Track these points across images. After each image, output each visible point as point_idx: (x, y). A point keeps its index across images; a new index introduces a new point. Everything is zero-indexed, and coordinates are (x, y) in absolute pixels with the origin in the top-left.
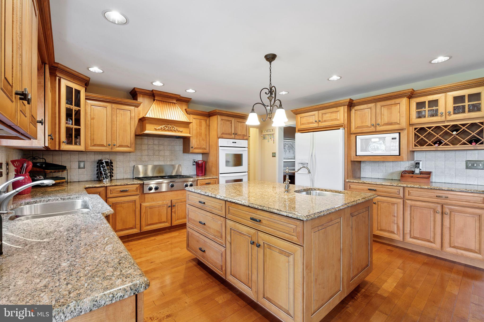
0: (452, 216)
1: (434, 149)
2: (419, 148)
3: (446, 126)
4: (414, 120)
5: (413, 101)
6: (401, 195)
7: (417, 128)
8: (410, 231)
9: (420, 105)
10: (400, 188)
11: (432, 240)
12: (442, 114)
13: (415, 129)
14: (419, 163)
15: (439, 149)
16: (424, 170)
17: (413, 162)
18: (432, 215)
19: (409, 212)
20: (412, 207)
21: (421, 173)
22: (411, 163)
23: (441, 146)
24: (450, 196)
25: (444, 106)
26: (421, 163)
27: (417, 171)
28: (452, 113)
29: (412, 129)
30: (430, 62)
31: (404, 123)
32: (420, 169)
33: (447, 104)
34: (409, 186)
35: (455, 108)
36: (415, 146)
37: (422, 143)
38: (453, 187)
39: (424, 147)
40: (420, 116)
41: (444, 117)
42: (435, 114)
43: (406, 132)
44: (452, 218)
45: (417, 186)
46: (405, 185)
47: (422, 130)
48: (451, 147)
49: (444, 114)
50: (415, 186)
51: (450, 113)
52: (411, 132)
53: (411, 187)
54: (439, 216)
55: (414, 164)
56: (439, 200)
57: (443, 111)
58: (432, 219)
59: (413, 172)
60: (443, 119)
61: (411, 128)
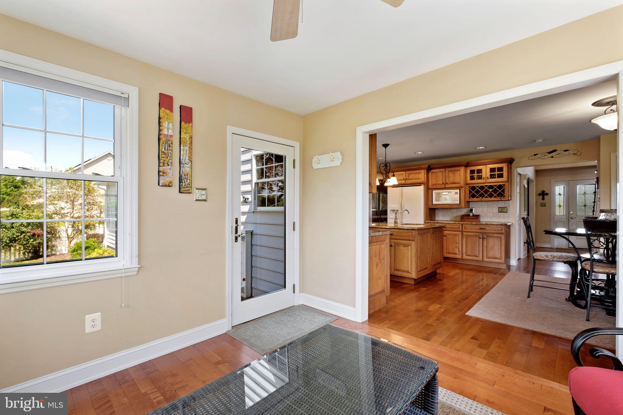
0: (488, 240)
1: (480, 200)
2: (472, 199)
3: (486, 186)
4: (469, 181)
5: (468, 169)
6: (461, 229)
7: (470, 186)
8: (466, 251)
9: (472, 172)
10: (460, 224)
11: (477, 255)
12: (484, 178)
13: (470, 187)
14: (472, 209)
15: (483, 200)
16: (475, 214)
17: (469, 209)
18: (478, 240)
19: (465, 240)
20: (467, 237)
21: (473, 215)
23: (483, 198)
24: (487, 228)
25: (485, 173)
26: (474, 209)
27: (471, 214)
28: (489, 178)
29: (467, 187)
30: (476, 148)
31: (462, 184)
32: (473, 213)
33: (487, 172)
34: (465, 223)
35: (491, 175)
36: (470, 198)
37: (473, 196)
38: (488, 223)
39: (475, 198)
40: (472, 178)
41: (485, 180)
42: (480, 178)
43: (463, 189)
44: (488, 241)
45: (470, 223)
46: (463, 223)
47: (473, 188)
48: (489, 199)
49: (485, 178)
50: (469, 223)
51: (488, 178)
52: (467, 189)
53: (466, 224)
54: (481, 240)
55: (470, 210)
56: (481, 231)
57: (485, 177)
58: (478, 242)
59: (468, 215)
60: (484, 181)
61: (467, 186)
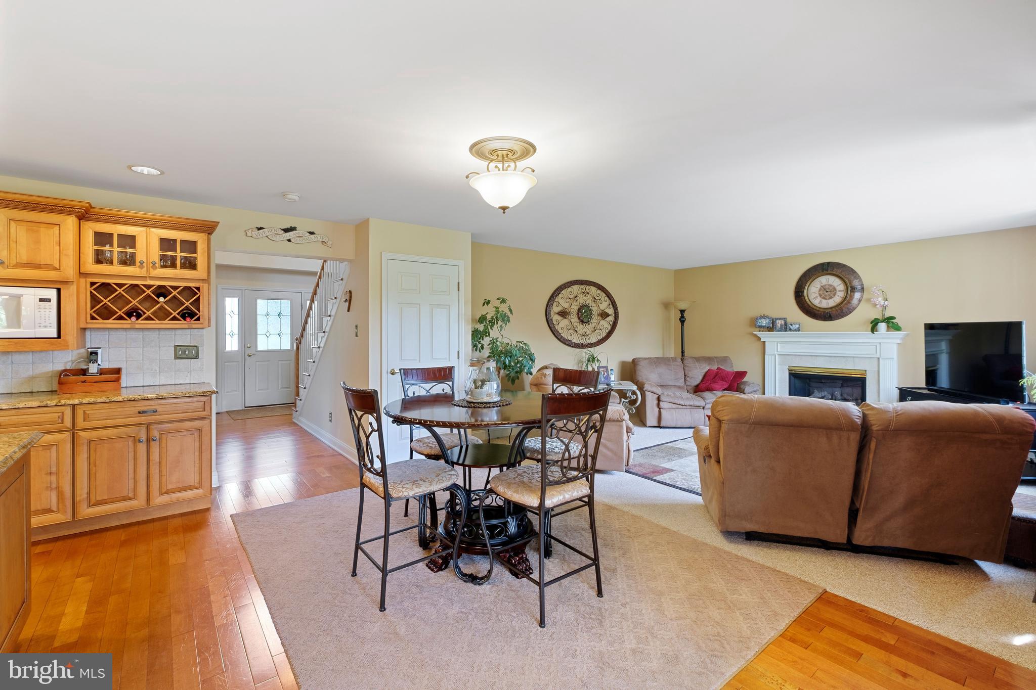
0: (164, 441)
1: (129, 326)
2: (100, 323)
3: (148, 287)
4: (90, 266)
5: (86, 227)
6: (68, 422)
7: (95, 283)
8: (89, 493)
9: (102, 238)
10: (63, 408)
11: (131, 495)
12: (142, 263)
13: (92, 284)
14: (96, 353)
15: (137, 326)
16: (106, 365)
17: (83, 351)
18: (131, 449)
19: (86, 455)
20: (92, 444)
21: (102, 372)
22: (79, 354)
23: (139, 321)
24: (159, 408)
25: (145, 250)
26: (99, 351)
27: (93, 368)
28: (158, 265)
29: (85, 283)
30: (130, 167)
31: (69, 270)
32: (99, 365)
33: (150, 248)
34: (85, 401)
35: (163, 258)
36: (93, 318)
37: (106, 314)
38: (163, 392)
39: (110, 321)
40: (100, 258)
41: (145, 269)
42: (129, 260)
43: (73, 288)
44: (163, 445)
45: (103, 399)
46: (76, 401)
47: (106, 288)
48: (156, 323)
49: (145, 264)
50: (99, 400)
51: (154, 264)
52: (82, 290)
53: (90, 403)
54: (142, 447)
55: (85, 355)
56: (143, 419)
57: (145, 260)
58: (131, 455)
59: (84, 372)
60: (143, 272)
61: (83, 280)
